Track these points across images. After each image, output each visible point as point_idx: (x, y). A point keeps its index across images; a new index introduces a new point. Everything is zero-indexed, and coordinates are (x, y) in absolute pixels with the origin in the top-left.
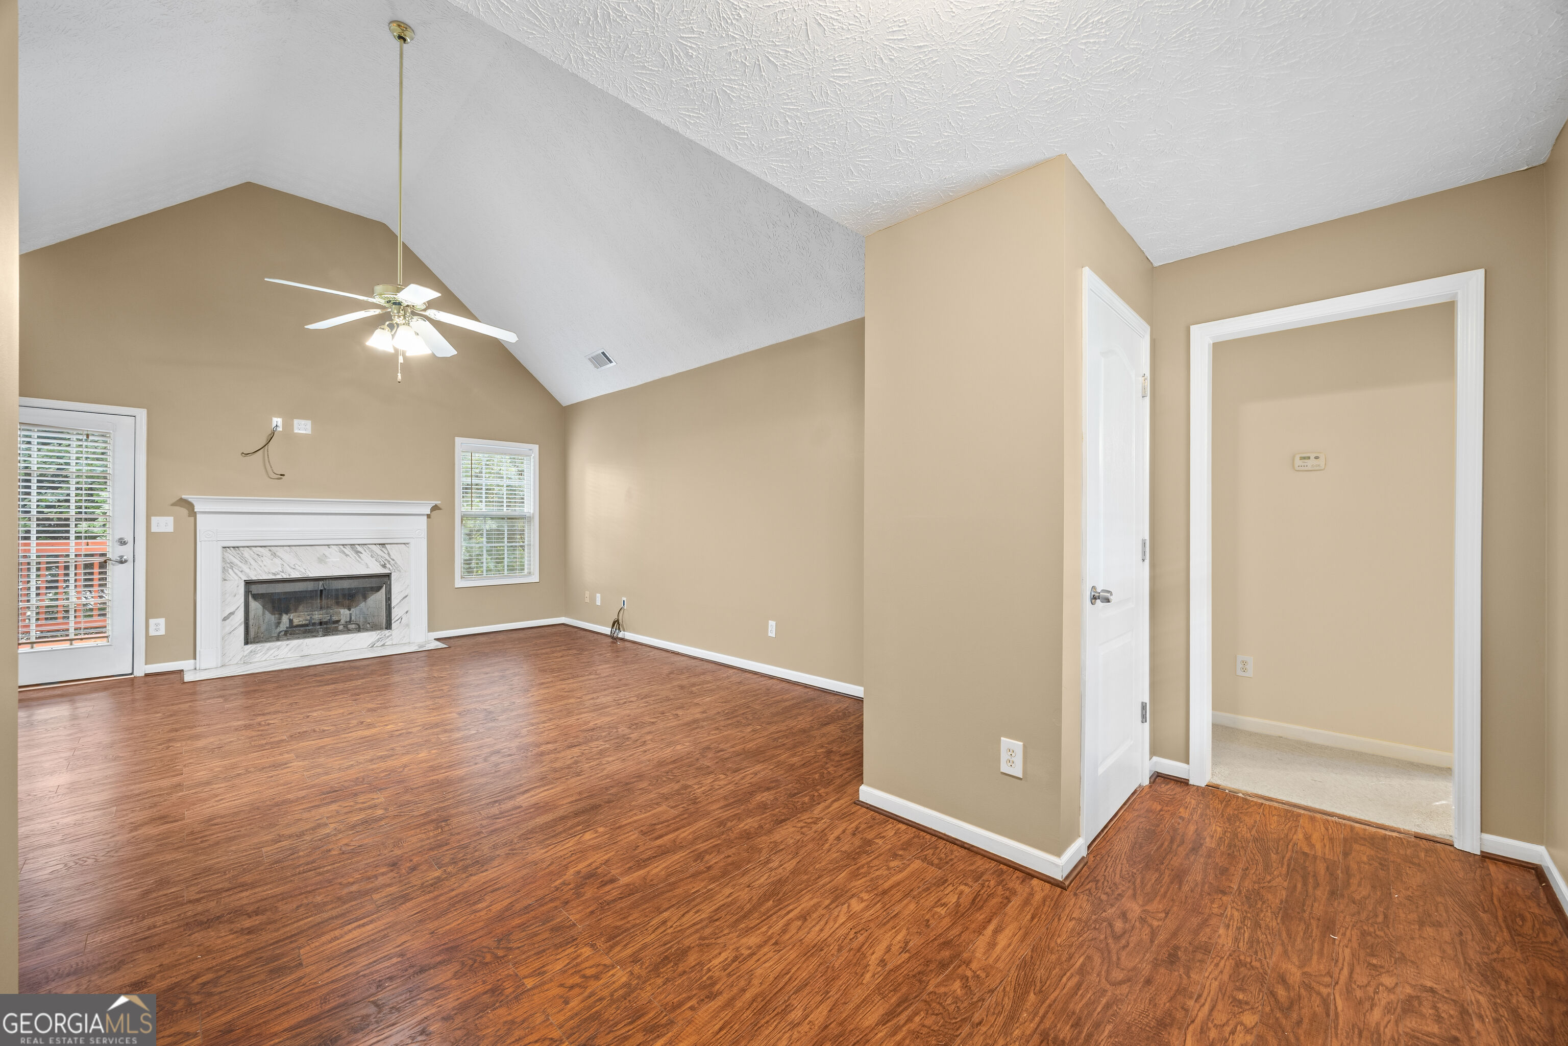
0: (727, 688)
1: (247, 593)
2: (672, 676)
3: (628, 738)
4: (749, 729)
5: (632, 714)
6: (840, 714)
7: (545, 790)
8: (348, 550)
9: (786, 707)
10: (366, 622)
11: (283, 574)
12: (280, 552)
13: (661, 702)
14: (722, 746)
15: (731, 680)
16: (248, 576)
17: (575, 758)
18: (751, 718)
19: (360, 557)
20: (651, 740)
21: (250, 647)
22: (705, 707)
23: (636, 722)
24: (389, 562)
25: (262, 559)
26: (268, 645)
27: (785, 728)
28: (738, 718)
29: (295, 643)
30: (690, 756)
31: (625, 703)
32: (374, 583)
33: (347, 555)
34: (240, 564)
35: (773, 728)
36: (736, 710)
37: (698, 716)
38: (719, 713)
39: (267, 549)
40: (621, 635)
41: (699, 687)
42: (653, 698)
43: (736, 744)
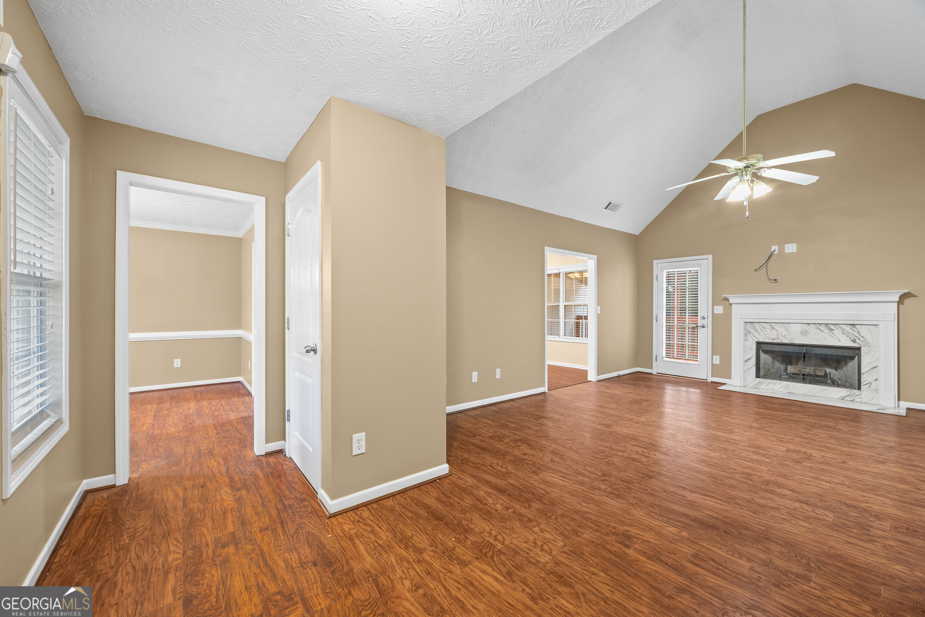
1: (759, 348)
8: (823, 328)
10: (845, 381)
11: (778, 340)
12: (776, 326)
16: (758, 339)
21: (759, 380)
24: (859, 338)
25: (766, 330)
26: (769, 381)
32: (849, 353)
33: (822, 331)
34: (754, 332)
39: (768, 324)
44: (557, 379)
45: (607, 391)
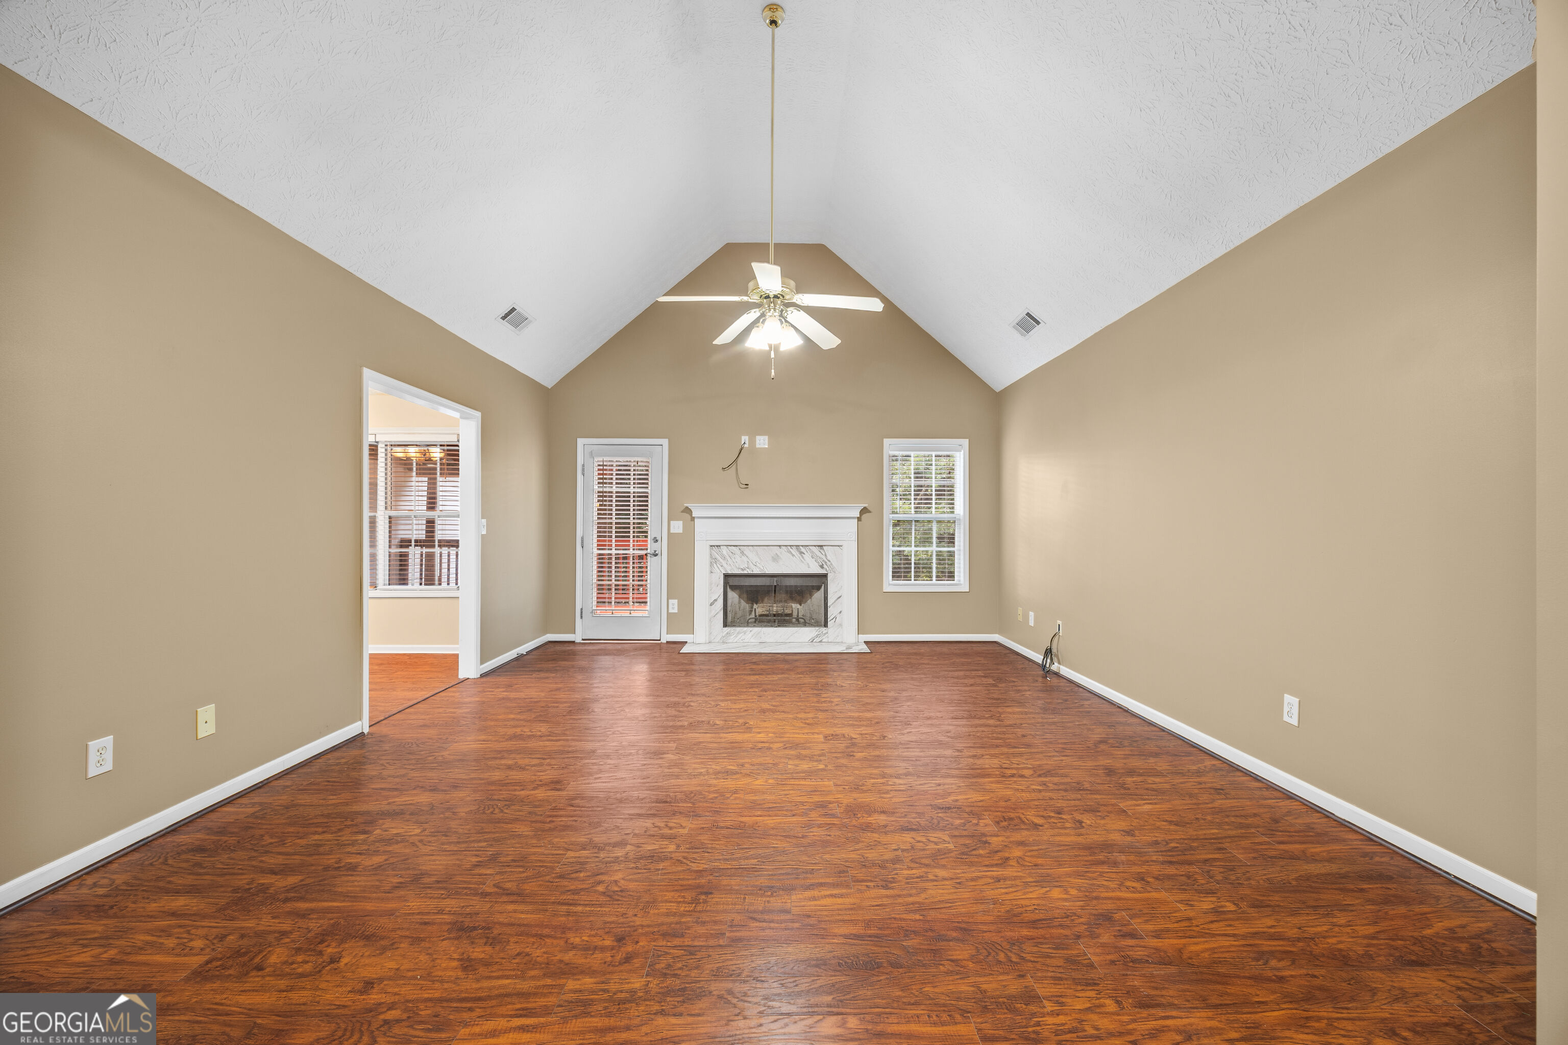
0: (1191, 796)
1: (726, 583)
2: (1103, 747)
3: (986, 842)
4: (1207, 904)
5: (1013, 800)
6: (1463, 947)
7: (832, 896)
8: (794, 551)
9: (1308, 878)
10: (811, 618)
12: (747, 551)
13: (1066, 790)
14: (1137, 925)
15: (1203, 779)
16: (726, 571)
17: (899, 853)
18: (1219, 877)
19: (803, 558)
20: (1019, 860)
21: (727, 629)
22: (1135, 823)
23: (1012, 815)
24: (826, 563)
25: (735, 556)
26: (738, 629)
27: (1293, 933)
28: (1193, 869)
29: (756, 630)
30: (1067, 922)
31: (1013, 776)
32: (814, 582)
33: (793, 555)
34: (721, 560)
35: (1265, 923)
36: (1192, 848)
37: (1116, 837)
38: (1156, 843)
39: (738, 548)
40: (1055, 667)
41: (1140, 779)
42: (1056, 780)
43: (1167, 930)
44: (382, 689)
45: (513, 695)
